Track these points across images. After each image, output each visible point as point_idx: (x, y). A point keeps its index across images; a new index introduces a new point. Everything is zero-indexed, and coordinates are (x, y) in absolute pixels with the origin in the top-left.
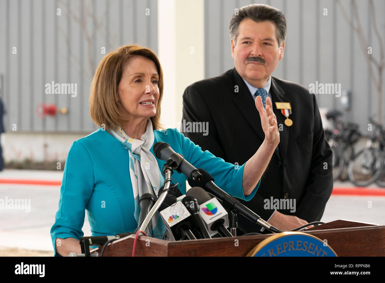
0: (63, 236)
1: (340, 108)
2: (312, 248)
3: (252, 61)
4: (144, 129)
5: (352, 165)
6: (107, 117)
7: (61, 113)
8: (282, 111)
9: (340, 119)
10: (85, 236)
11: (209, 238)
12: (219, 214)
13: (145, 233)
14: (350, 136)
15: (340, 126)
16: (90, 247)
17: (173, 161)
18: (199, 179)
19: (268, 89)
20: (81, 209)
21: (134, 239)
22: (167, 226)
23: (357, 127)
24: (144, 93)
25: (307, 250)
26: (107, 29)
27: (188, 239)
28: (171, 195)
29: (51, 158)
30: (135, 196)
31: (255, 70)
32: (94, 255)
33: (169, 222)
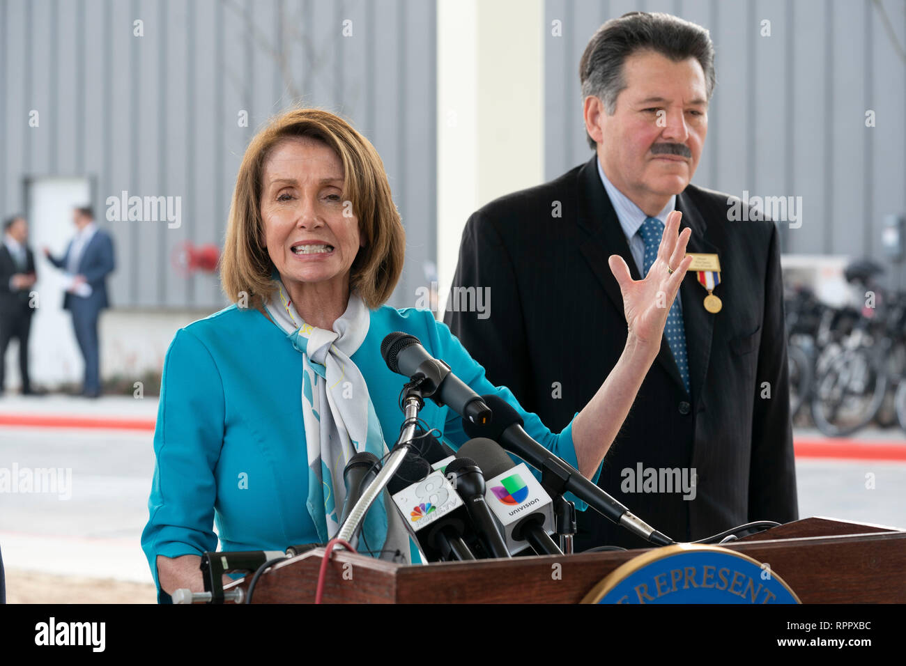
1: (879, 257)
2: (740, 584)
4: (339, 305)
8: (698, 274)
9: (879, 281)
11: (506, 556)
12: (532, 503)
13: (352, 545)
16: (224, 577)
17: (424, 377)
18: (484, 419)
21: (321, 559)
24: (295, 225)
25: (729, 587)
27: (454, 559)
28: (416, 457)
30: (312, 460)
32: (232, 595)
33: (412, 520)
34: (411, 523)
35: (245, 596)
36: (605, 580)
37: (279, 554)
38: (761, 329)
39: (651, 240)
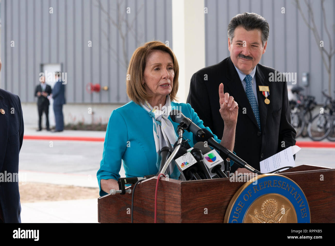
0: (106, 178)
1: (301, 85)
2: (284, 185)
3: (243, 58)
4: (164, 102)
5: (310, 125)
6: (137, 95)
7: (104, 90)
8: (263, 92)
9: (301, 92)
10: (121, 177)
11: (210, 178)
12: (218, 161)
13: (164, 175)
14: (309, 105)
15: (302, 98)
16: (125, 185)
17: (184, 123)
18: (203, 136)
19: (253, 76)
20: (119, 159)
21: (157, 179)
22: (180, 170)
23: (314, 98)
24: (161, 78)
25: (281, 187)
26: (136, 30)
27: (196, 180)
28: (183, 148)
29: (97, 121)
30: (157, 150)
31: (244, 64)
32: (128, 191)
33: (181, 167)
34: (181, 168)
35: (132, 191)
36: (244, 185)
37: (142, 178)
38: (281, 109)
39: (248, 82)
